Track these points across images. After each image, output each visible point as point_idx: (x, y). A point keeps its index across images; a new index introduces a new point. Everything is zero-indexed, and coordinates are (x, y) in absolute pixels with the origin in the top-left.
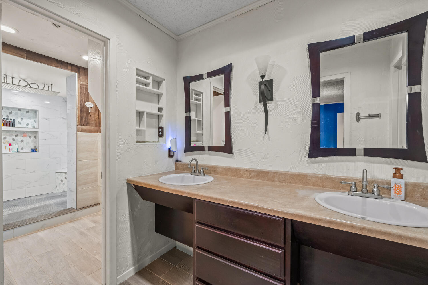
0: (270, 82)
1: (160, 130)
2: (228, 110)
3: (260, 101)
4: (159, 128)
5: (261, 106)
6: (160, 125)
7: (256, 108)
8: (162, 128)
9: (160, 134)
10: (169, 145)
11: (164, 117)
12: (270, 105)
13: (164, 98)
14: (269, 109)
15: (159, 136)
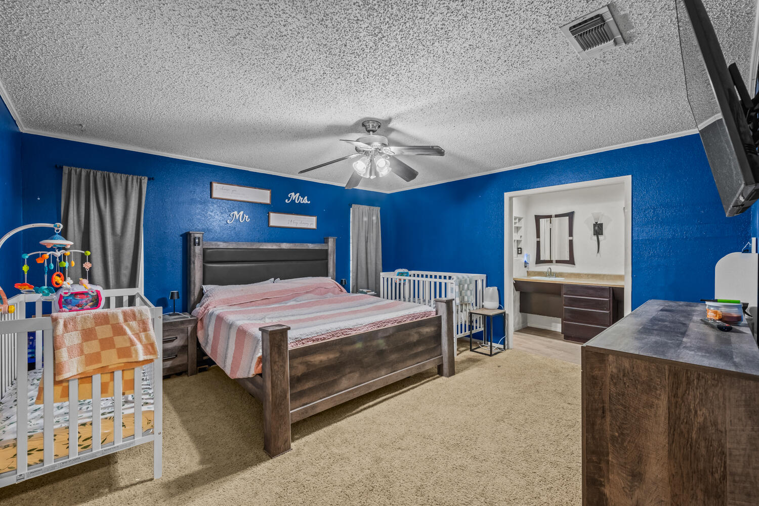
0: (601, 225)
1: (519, 250)
2: (571, 238)
3: (594, 235)
4: (518, 249)
5: (595, 238)
6: (519, 247)
7: (591, 239)
8: (521, 248)
9: (519, 252)
10: (525, 259)
11: (522, 241)
12: (601, 237)
13: (522, 230)
14: (600, 239)
15: (518, 253)
